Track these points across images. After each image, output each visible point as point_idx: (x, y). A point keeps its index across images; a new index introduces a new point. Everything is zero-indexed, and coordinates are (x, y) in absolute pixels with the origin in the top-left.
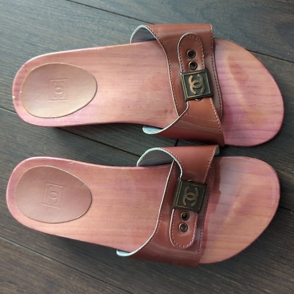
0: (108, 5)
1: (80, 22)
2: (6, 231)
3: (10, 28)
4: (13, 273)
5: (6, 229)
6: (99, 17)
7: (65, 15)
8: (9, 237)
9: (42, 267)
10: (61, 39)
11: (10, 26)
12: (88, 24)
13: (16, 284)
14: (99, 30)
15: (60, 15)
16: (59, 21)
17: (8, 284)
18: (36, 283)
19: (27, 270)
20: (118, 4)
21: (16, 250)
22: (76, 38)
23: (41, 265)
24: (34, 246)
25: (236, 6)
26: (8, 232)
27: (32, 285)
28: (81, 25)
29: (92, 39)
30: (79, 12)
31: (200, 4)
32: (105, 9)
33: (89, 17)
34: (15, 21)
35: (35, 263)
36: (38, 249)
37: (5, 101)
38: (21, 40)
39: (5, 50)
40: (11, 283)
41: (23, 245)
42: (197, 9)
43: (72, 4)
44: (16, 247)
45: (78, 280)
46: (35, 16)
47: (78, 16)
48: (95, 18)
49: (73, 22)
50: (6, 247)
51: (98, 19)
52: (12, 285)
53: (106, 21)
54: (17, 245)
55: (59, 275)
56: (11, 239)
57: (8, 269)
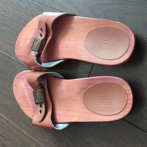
0: (60, 8)
3: (17, 17)
4: (10, 136)
5: (8, 115)
9: (21, 135)
11: (17, 16)
13: (10, 141)
17: (7, 140)
18: (18, 142)
19: (15, 135)
20: (65, 7)
21: (11, 125)
23: (21, 134)
27: (17, 143)
34: (19, 14)
35: (19, 133)
37: (12, 53)
38: (21, 23)
39: (14, 28)
40: (8, 140)
44: (11, 123)
45: (35, 144)
46: (28, 12)
50: (8, 123)
52: (9, 141)
55: (28, 140)
57: (8, 133)
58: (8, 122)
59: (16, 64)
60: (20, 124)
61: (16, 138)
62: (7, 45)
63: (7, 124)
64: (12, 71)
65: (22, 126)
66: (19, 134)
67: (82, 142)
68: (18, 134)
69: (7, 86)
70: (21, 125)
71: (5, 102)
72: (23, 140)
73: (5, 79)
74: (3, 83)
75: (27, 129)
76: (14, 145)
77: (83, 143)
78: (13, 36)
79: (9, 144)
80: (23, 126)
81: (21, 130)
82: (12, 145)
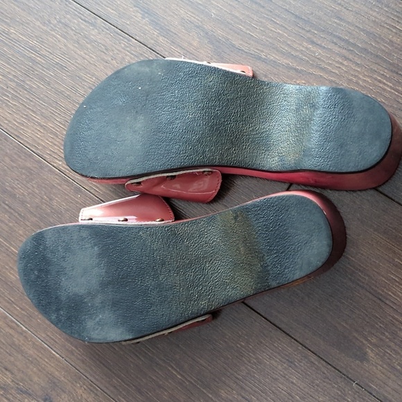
59: (58, 184)
60: (49, 334)
61: (31, 367)
62: (36, 129)
63: (8, 329)
64: (43, 198)
65: (53, 340)
66: (41, 358)
67: (210, 396)
68: (38, 359)
69: (21, 232)
70: (50, 337)
71: (11, 273)
72: (51, 375)
73: (19, 214)
74: (11, 224)
76: (24, 384)
77: (213, 398)
78: (56, 109)
79: (9, 381)
80: (55, 341)
81: (48, 350)
82: (18, 384)
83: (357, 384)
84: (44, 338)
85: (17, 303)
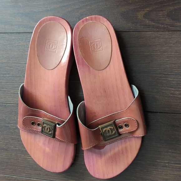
0: (28, 29)
1: (16, 43)
2: (7, 171)
5: (6, 170)
6: (25, 37)
7: (6, 42)
8: (10, 173)
10: (8, 55)
12: (20, 43)
14: (27, 44)
15: (4, 42)
16: (4, 46)
21: (15, 180)
22: (16, 52)
24: (25, 174)
25: (97, 10)
26: (8, 171)
28: (17, 45)
29: (24, 50)
30: (13, 38)
31: (77, 14)
32: (27, 32)
33: (19, 39)
36: (27, 176)
41: (18, 175)
42: (76, 17)
43: (8, 34)
44: (15, 178)
47: (13, 40)
48: (23, 38)
49: (12, 44)
51: (25, 38)
53: (29, 38)
54: (15, 177)
56: (11, 174)
58: (10, 178)
60: (26, 172)
65: (29, 174)
70: (28, 174)
75: (37, 174)
80: (30, 174)
81: (29, 179)
83: (159, 112)
84: (25, 175)
85: (7, 168)
